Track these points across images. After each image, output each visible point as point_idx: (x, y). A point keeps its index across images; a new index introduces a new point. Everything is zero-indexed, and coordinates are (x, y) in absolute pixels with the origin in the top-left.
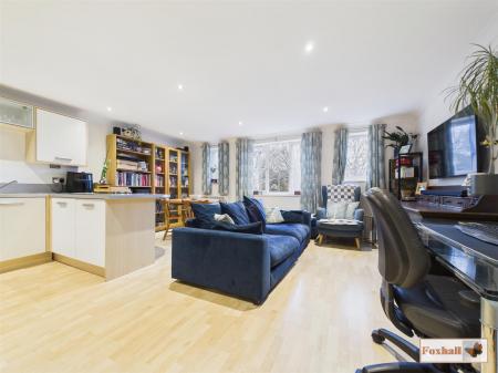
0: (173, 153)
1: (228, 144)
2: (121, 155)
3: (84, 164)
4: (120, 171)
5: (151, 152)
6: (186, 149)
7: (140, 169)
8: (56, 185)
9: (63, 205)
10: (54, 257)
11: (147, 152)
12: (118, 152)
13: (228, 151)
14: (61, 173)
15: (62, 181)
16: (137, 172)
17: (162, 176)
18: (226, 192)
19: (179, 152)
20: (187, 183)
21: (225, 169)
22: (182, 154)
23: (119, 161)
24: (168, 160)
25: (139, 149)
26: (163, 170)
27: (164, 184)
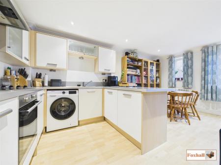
0: (152, 64)
1: (192, 53)
2: (129, 66)
3: (114, 72)
4: (128, 75)
5: (142, 64)
6: (158, 61)
7: (137, 73)
8: (104, 82)
9: (110, 93)
10: (104, 119)
11: (140, 64)
12: (128, 65)
13: (192, 58)
14: (106, 77)
15: (106, 80)
16: (135, 76)
17: (146, 77)
18: (190, 86)
19: (155, 63)
20: (158, 81)
21: (190, 70)
22: (156, 64)
23: (128, 70)
24: (149, 67)
25: (136, 63)
26: (147, 74)
27: (147, 82)
